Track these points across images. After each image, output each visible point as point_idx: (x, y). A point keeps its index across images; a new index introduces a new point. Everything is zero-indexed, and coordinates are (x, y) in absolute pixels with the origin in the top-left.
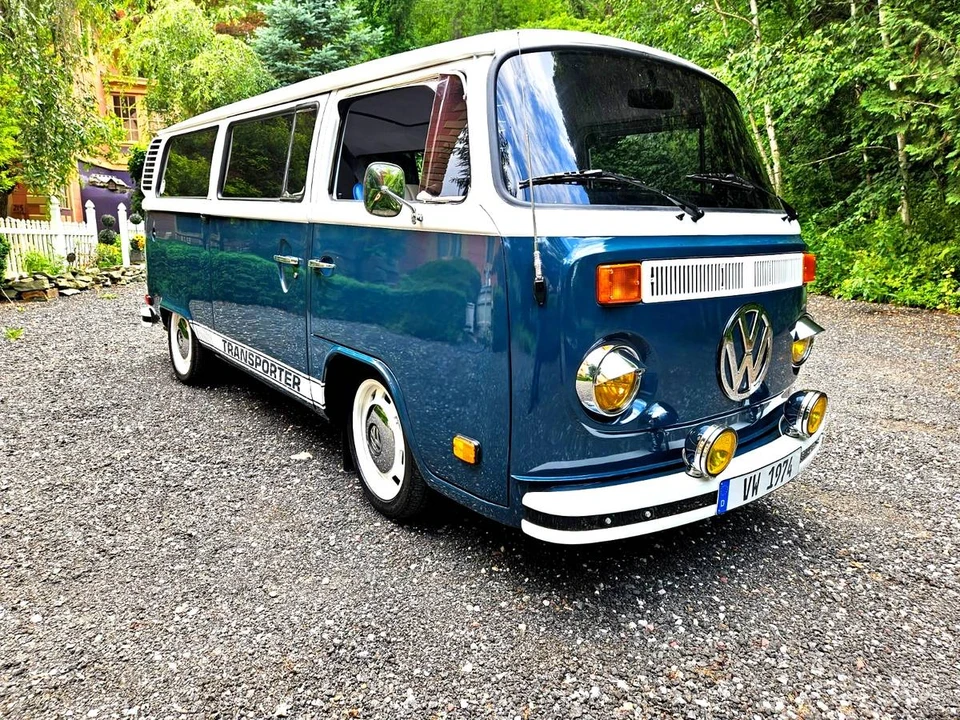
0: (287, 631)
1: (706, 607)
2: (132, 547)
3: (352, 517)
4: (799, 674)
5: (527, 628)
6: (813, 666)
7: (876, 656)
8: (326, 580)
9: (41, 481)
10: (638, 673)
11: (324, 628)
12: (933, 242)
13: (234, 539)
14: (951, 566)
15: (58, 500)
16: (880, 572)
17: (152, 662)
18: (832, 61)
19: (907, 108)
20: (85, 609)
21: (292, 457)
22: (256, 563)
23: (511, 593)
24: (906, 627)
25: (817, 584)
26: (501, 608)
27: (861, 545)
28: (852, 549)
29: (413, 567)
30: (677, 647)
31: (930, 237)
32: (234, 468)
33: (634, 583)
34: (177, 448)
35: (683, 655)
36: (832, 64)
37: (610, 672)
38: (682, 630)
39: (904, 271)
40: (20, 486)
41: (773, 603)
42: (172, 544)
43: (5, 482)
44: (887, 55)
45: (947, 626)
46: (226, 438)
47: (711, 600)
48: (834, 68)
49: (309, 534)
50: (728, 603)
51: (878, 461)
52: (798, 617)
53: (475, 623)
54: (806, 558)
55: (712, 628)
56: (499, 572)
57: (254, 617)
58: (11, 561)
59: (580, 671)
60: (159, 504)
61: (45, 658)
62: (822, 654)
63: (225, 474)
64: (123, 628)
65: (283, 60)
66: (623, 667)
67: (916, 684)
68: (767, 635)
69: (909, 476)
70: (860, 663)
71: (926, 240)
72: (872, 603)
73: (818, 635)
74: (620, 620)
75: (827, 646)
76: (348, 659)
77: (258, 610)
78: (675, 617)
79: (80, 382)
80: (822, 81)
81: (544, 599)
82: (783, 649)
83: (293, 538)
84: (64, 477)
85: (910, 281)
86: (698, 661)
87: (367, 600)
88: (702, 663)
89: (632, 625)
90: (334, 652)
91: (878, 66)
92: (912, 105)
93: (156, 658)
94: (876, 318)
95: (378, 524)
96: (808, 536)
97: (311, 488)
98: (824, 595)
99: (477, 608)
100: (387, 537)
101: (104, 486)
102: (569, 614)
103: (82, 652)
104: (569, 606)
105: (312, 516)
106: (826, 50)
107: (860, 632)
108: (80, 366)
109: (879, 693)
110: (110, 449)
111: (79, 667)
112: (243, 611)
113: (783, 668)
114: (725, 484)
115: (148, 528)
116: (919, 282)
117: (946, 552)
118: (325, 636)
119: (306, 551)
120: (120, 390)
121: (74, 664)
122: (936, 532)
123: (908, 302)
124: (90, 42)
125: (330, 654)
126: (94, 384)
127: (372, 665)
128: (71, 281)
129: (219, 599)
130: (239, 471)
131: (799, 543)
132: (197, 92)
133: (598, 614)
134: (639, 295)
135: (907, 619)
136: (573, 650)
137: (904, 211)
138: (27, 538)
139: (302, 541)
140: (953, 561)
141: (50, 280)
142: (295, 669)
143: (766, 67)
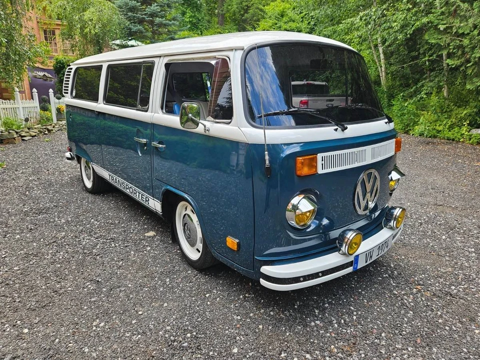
0: (148, 334)
1: (347, 313)
2: (70, 289)
3: (177, 268)
4: (390, 348)
5: (263, 327)
6: (397, 343)
7: (426, 337)
8: (166, 304)
9: (22, 252)
10: (316, 350)
11: (166, 331)
12: (459, 107)
13: (119, 283)
14: (462, 286)
15: (31, 263)
16: (428, 290)
17: (84, 352)
18: (412, 16)
19: (448, 41)
20: (49, 325)
21: (146, 234)
22: (131, 296)
23: (255, 308)
24: (440, 321)
25: (399, 298)
26: (250, 317)
27: (421, 277)
28: (416, 279)
29: (207, 295)
30: (333, 335)
31: (458, 105)
32: (117, 242)
33: (313, 301)
34: (88, 231)
35: (337, 340)
36: (411, 17)
37: (302, 350)
38: (336, 325)
39: (444, 122)
40: (11, 255)
41: (378, 309)
42: (89, 286)
43: (4, 253)
44: (439, 13)
45: (459, 319)
46: (112, 224)
47: (350, 309)
48: (412, 20)
49: (156, 279)
50: (358, 310)
51: (429, 229)
52: (390, 316)
53: (238, 326)
54: (394, 284)
55: (350, 324)
56: (249, 297)
57: (132, 326)
58: (11, 299)
59: (289, 350)
60: (81, 264)
61: (32, 353)
62: (401, 336)
63: (113, 245)
64: (69, 334)
65: (131, 11)
66: (309, 347)
67: (444, 351)
68: (376, 327)
69: (444, 237)
70: (419, 341)
71: (456, 106)
72: (425, 308)
73: (399, 326)
74: (307, 321)
75: (404, 332)
76: (178, 348)
77: (134, 322)
78: (333, 319)
79: (36, 192)
80: (406, 26)
81: (271, 311)
82: (383, 335)
83: (148, 281)
84: (33, 249)
85: (447, 127)
86: (344, 342)
87: (186, 315)
88: (346, 344)
89: (313, 324)
90: (171, 344)
91: (434, 18)
92: (451, 39)
93: (86, 351)
94: (430, 147)
95: (190, 272)
96: (395, 272)
97: (156, 252)
98: (403, 304)
99: (239, 318)
100: (194, 279)
101: (53, 254)
102: (283, 319)
103: (50, 349)
104: (283, 315)
105: (158, 268)
106: (409, 10)
107: (419, 324)
108: (36, 183)
109: (427, 356)
110: (55, 232)
111: (49, 357)
112: (126, 323)
113: (383, 345)
114: (357, 257)
115: (77, 278)
116: (452, 127)
117: (460, 279)
118: (167, 336)
119: (155, 289)
120: (57, 197)
121: (46, 355)
122: (456, 268)
123: (446, 138)
124: (30, 4)
125: (169, 346)
126: (44, 194)
127: (190, 351)
128: (28, 132)
129: (114, 317)
130: (120, 243)
131: (391, 276)
132: (88, 30)
133: (296, 319)
134: (316, 171)
135: (441, 316)
136: (285, 338)
137: (445, 91)
138: (17, 285)
139: (153, 283)
140: (463, 284)
141: (17, 133)
142: (153, 354)
143: (379, 18)
